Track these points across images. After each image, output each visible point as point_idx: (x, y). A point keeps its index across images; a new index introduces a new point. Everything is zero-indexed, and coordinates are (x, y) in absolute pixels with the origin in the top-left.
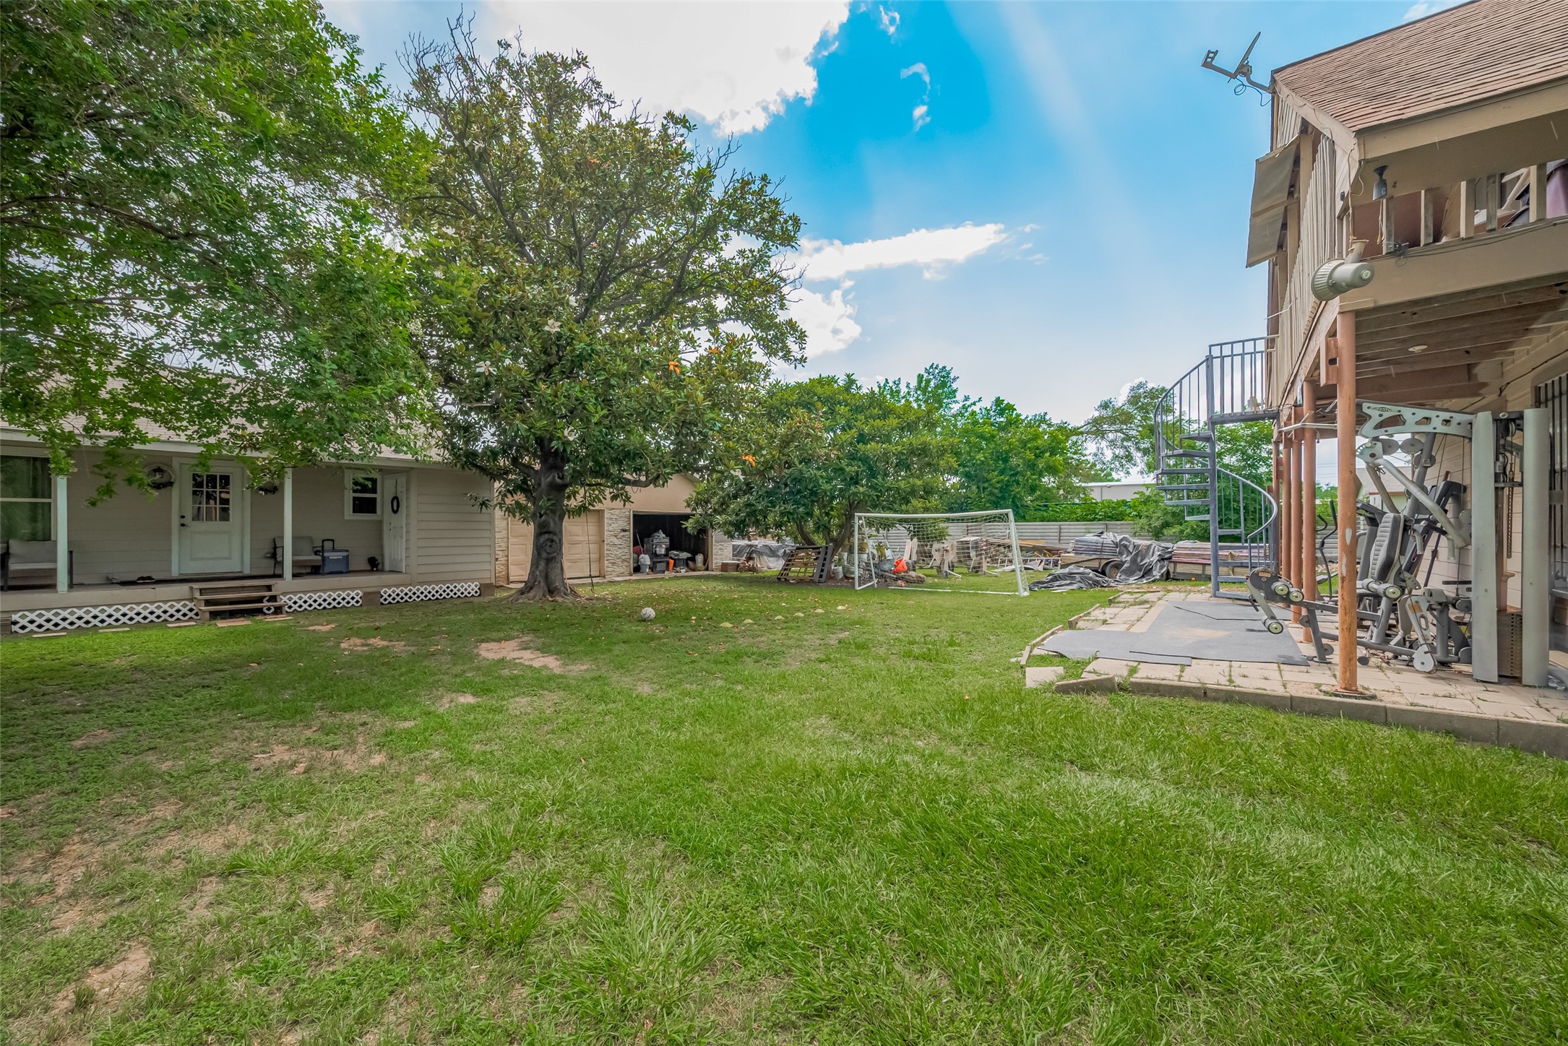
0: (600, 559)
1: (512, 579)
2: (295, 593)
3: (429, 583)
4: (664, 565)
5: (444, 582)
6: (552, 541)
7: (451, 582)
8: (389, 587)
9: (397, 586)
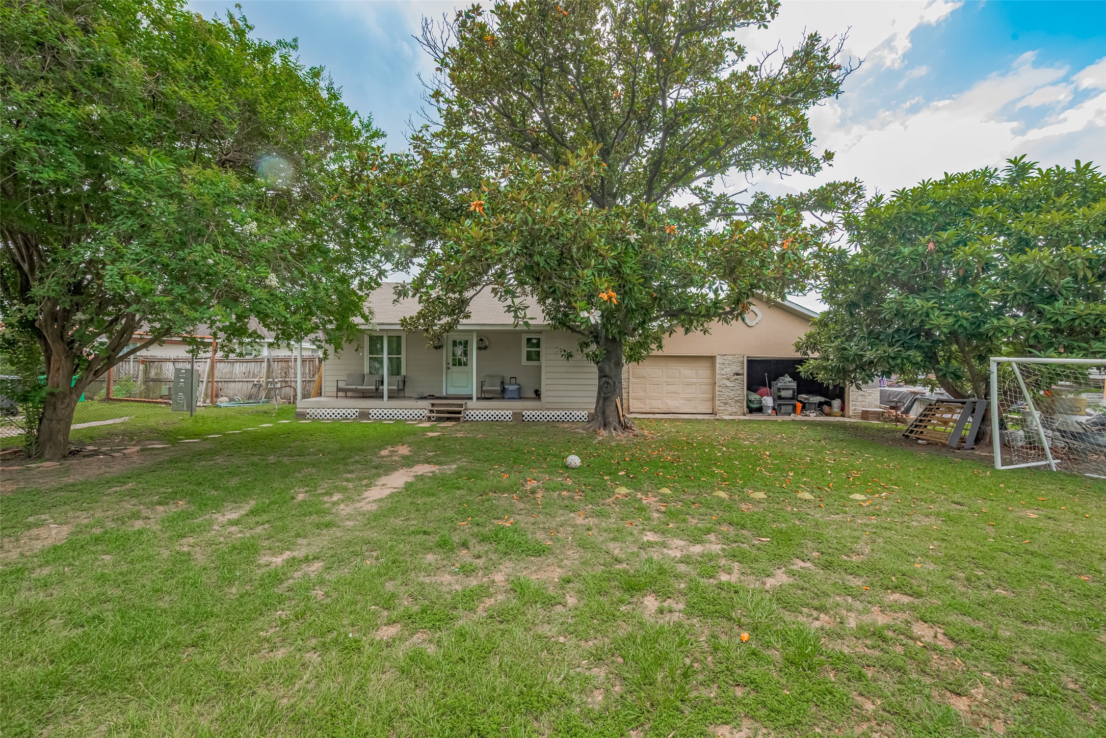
0: (713, 399)
1: (632, 410)
2: (477, 409)
3: (553, 409)
4: (791, 407)
5: (563, 409)
6: (608, 383)
7: (568, 409)
8: (528, 410)
9: (533, 410)
